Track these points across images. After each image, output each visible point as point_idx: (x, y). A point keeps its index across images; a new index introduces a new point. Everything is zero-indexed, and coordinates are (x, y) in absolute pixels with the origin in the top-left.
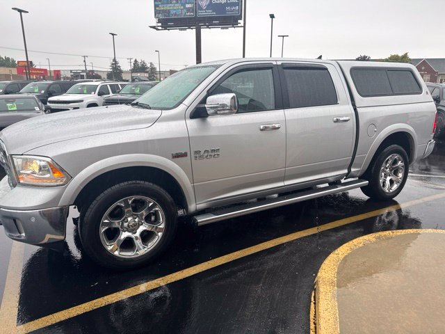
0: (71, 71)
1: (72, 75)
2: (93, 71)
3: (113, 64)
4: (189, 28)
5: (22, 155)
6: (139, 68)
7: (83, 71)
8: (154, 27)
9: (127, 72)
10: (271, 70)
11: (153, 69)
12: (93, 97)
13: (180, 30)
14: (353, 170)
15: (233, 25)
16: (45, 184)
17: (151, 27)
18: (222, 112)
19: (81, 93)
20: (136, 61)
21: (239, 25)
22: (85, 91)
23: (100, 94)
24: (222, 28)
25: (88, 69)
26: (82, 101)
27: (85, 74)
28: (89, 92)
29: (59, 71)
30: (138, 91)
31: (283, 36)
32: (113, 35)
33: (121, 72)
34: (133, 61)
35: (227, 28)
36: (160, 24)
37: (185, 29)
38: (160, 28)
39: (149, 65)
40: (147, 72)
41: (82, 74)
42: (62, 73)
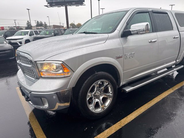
0: (9, 27)
1: (9, 29)
2: (19, 27)
3: (27, 23)
4: (62, 6)
5: (44, 61)
6: (39, 25)
7: (14, 27)
8: (46, 6)
9: (34, 27)
10: (148, 13)
11: (46, 25)
12: (27, 37)
13: (58, 7)
14: (177, 61)
15: (81, 4)
16: (58, 77)
17: (45, 6)
18: (141, 33)
19: (21, 35)
20: (38, 22)
21: (83, 4)
22: (23, 34)
23: (30, 35)
24: (76, 6)
25: (17, 26)
26: (23, 39)
27: (15, 28)
28: (25, 35)
29: (3, 27)
30: (48, 33)
31: (103, 9)
32: (28, 9)
33: (31, 26)
34: (37, 21)
35: (78, 6)
36: (49, 5)
37: (60, 7)
38: (49, 6)
39: (44, 23)
40: (43, 26)
41: (14, 28)
42: (5, 28)
